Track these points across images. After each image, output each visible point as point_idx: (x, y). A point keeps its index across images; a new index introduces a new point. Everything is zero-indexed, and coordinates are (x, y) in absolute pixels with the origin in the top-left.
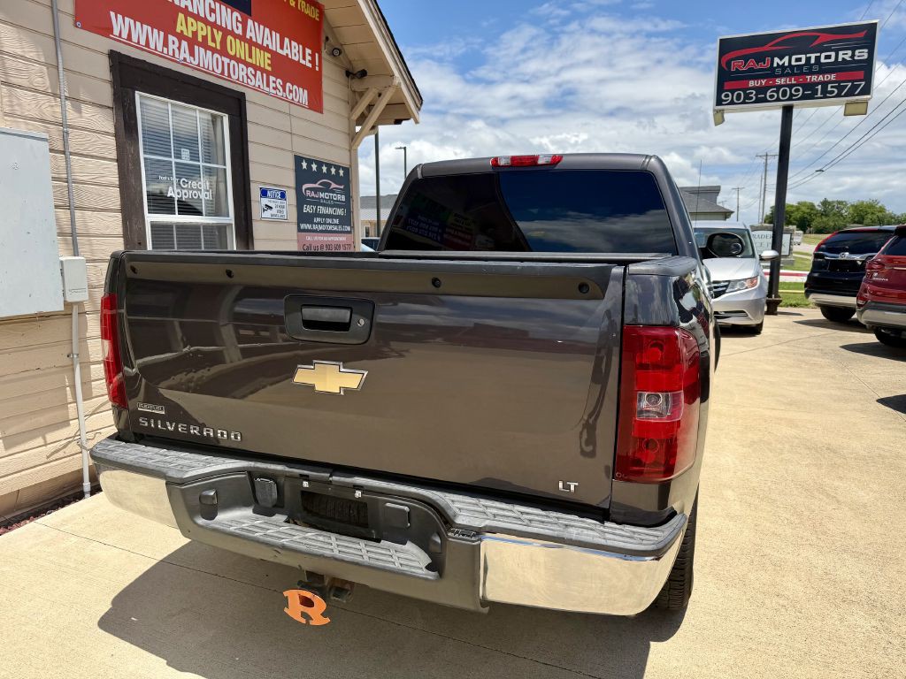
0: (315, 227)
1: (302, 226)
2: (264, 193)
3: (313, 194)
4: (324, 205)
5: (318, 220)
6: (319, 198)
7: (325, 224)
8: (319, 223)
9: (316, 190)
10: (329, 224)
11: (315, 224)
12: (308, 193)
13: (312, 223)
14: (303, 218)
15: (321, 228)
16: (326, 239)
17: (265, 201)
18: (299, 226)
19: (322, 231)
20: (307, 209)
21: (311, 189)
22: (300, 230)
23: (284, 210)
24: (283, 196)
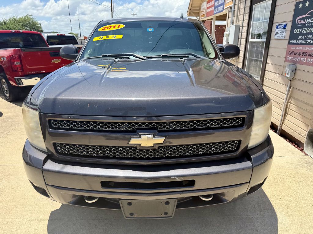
0: (298, 41)
1: (291, 41)
2: (277, 27)
3: (302, 22)
4: (308, 27)
5: (302, 37)
6: (305, 24)
7: (306, 39)
8: (302, 39)
9: (304, 19)
10: (309, 39)
11: (299, 39)
12: (299, 22)
13: (297, 39)
14: (293, 36)
15: (302, 41)
16: (304, 49)
17: (277, 31)
18: (289, 41)
19: (302, 44)
20: (296, 31)
21: (300, 19)
22: (289, 43)
23: (284, 34)
24: (285, 26)
